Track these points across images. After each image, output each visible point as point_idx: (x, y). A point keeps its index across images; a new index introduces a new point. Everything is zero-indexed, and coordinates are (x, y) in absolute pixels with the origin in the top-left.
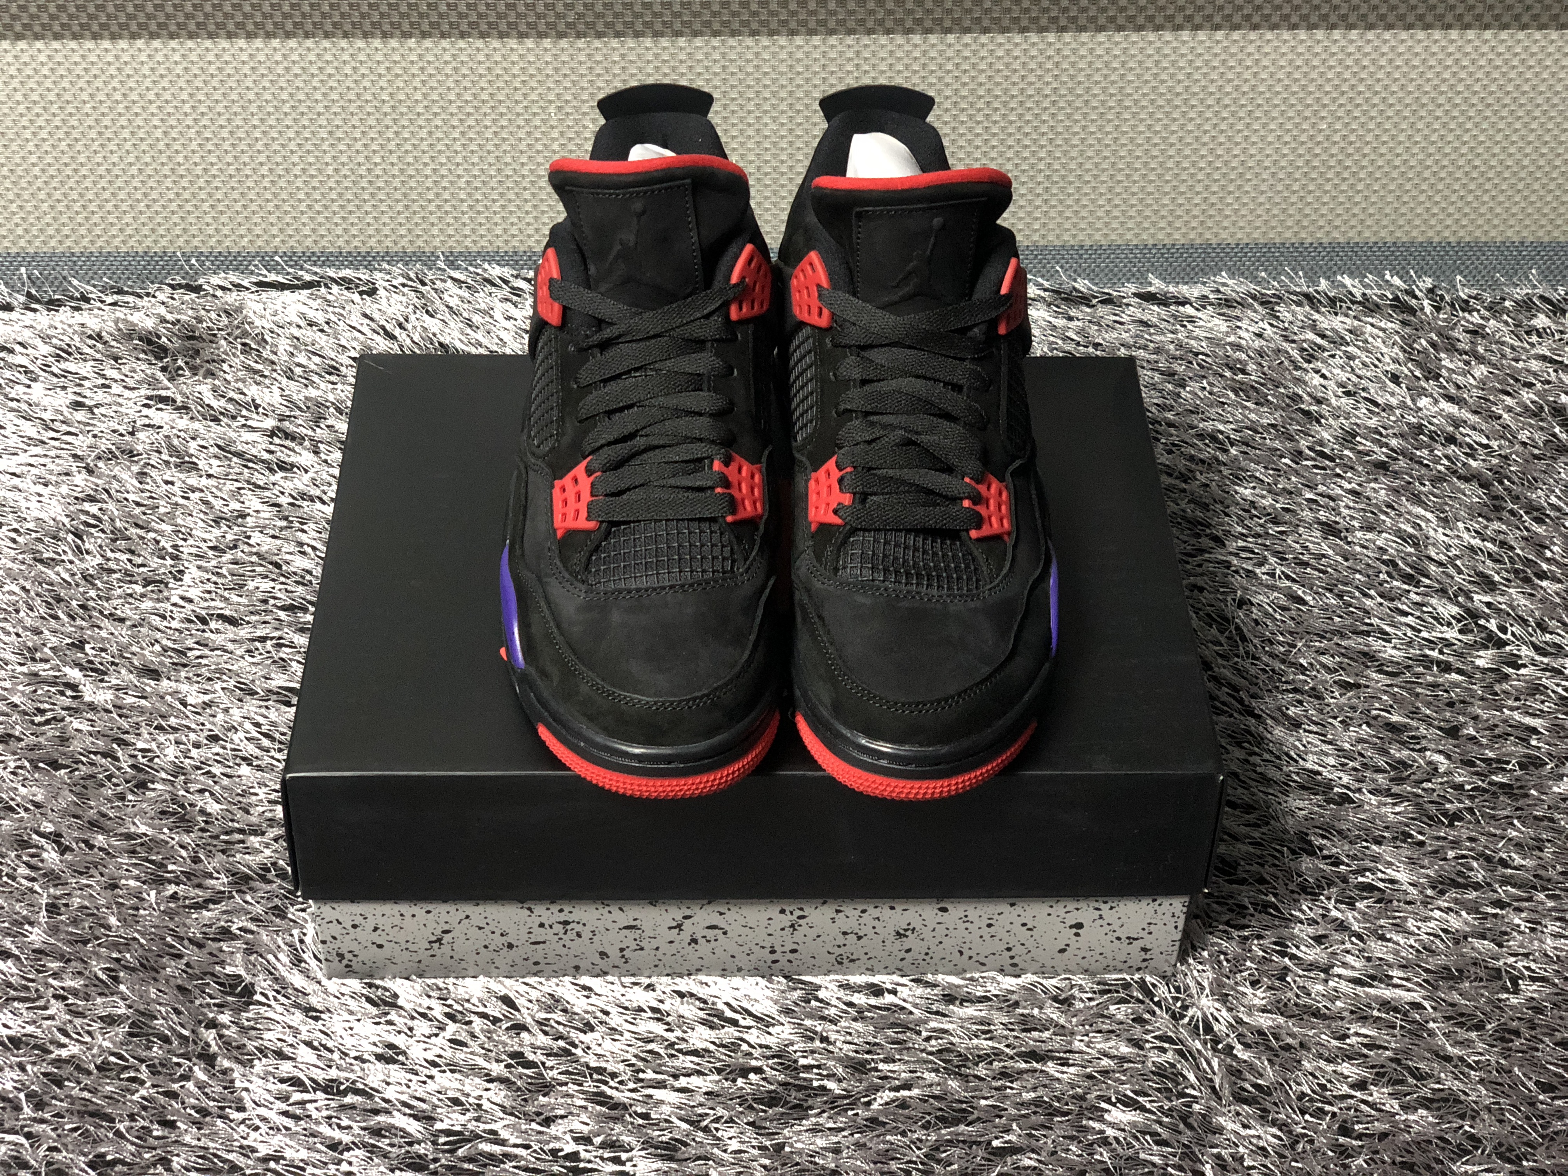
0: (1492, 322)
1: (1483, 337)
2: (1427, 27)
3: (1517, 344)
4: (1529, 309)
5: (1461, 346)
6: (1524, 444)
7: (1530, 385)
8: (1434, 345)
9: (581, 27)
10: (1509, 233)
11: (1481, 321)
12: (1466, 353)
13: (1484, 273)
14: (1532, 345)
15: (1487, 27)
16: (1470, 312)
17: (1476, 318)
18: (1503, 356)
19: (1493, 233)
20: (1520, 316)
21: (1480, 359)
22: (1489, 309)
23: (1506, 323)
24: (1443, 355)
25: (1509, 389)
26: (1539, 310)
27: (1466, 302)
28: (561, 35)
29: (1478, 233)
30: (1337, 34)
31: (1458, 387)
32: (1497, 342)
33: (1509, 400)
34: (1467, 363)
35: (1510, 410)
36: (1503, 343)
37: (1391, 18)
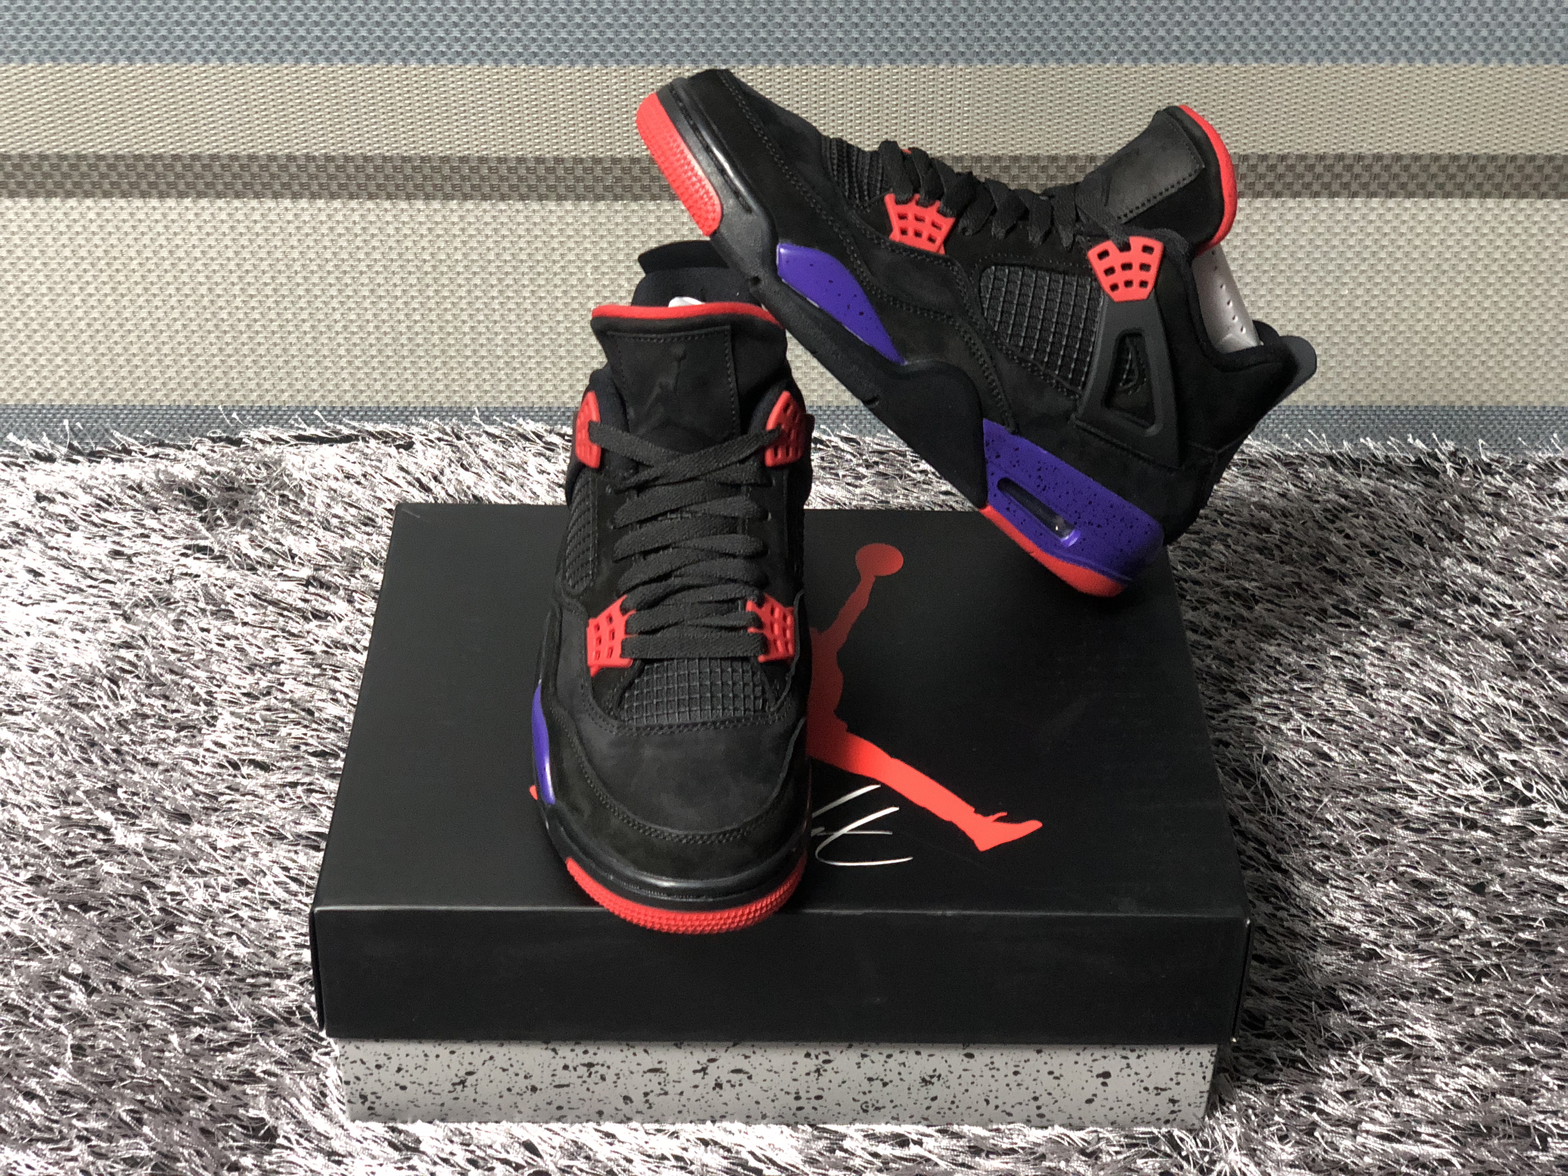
0: (1515, 485)
1: (1506, 499)
2: (1447, 195)
3: (1539, 506)
4: (1551, 472)
5: (1483, 508)
6: (1548, 605)
7: (1553, 547)
8: (1457, 507)
9: (618, 191)
10: (1531, 398)
11: (1503, 484)
12: (1489, 515)
13: (1506, 437)
14: (1555, 508)
15: (1506, 196)
16: (1492, 476)
17: (1498, 481)
18: (1526, 518)
19: (1515, 398)
20: (1543, 480)
21: (1503, 521)
22: (1511, 472)
23: (1529, 486)
24: (1466, 517)
25: (1532, 550)
26: (1561, 473)
27: (1489, 465)
28: (598, 198)
29: (1500, 398)
30: (1358, 202)
31: (1481, 548)
32: (1520, 505)
33: (1531, 562)
34: (1491, 525)
35: (1533, 571)
36: (1525, 506)
37: (1411, 187)
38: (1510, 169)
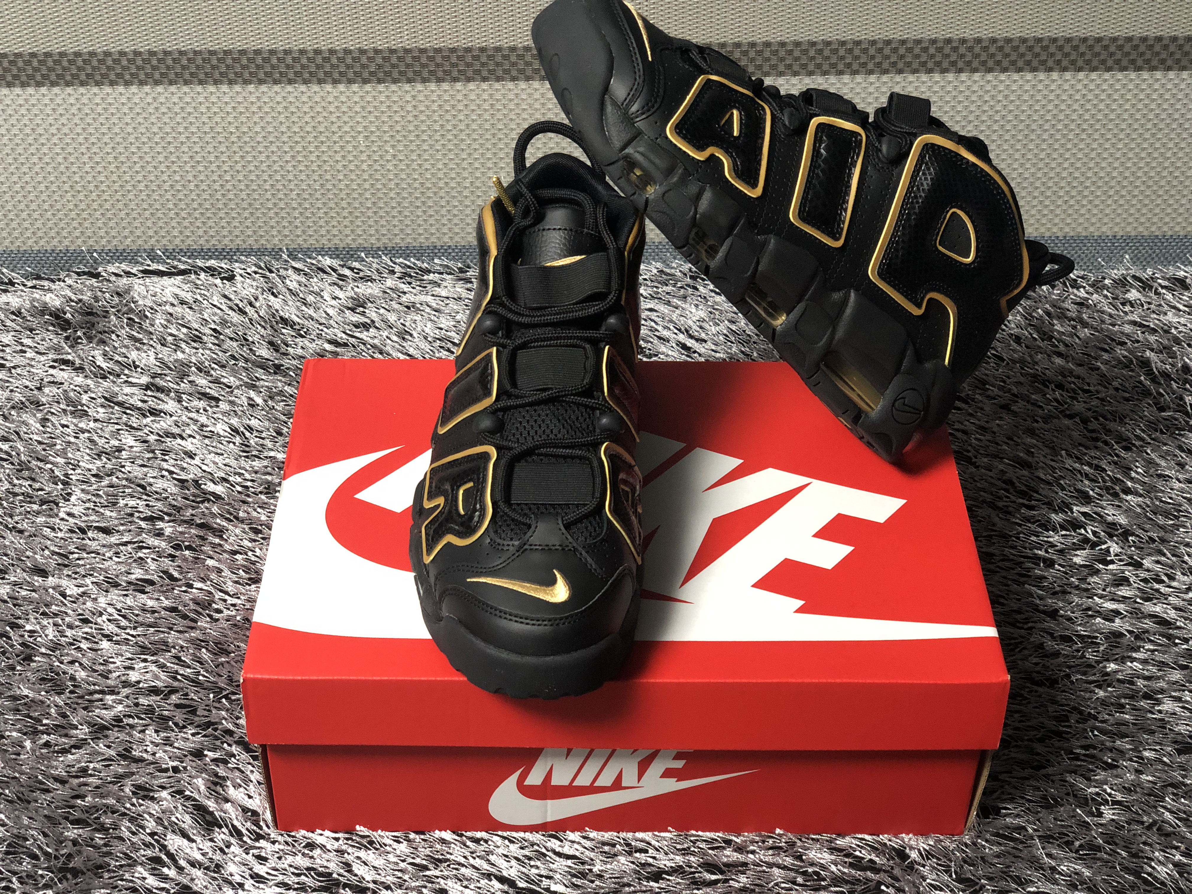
0: (1095, 296)
1: (1088, 307)
2: (1034, 70)
3: (1114, 312)
4: (1124, 286)
5: (1069, 314)
6: (1117, 389)
7: (1123, 344)
8: (1048, 314)
10: (1104, 229)
11: (1086, 295)
12: (1074, 320)
13: (1085, 260)
14: (1126, 313)
15: (1080, 70)
16: (1078, 289)
17: (1082, 293)
18: (1103, 322)
19: (1092, 229)
20: (1117, 291)
21: (1085, 325)
22: (1092, 286)
23: (1106, 297)
24: (1055, 322)
25: (1106, 347)
26: (1132, 286)
27: (1075, 281)
29: (1079, 229)
31: (1066, 345)
32: (1098, 311)
33: (1106, 356)
34: (1074, 327)
35: (1106, 363)
36: (1103, 312)
37: (1005, 63)
38: (1082, 49)
